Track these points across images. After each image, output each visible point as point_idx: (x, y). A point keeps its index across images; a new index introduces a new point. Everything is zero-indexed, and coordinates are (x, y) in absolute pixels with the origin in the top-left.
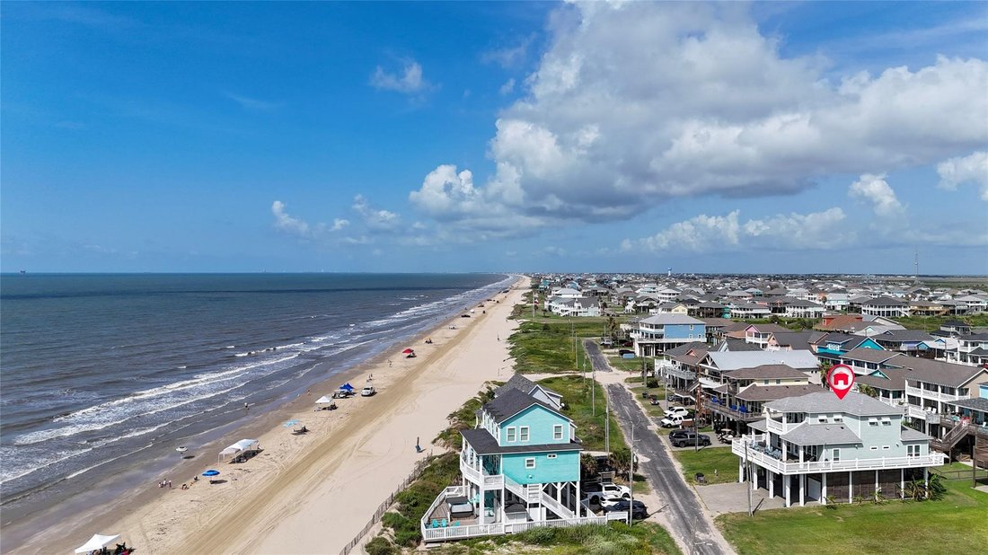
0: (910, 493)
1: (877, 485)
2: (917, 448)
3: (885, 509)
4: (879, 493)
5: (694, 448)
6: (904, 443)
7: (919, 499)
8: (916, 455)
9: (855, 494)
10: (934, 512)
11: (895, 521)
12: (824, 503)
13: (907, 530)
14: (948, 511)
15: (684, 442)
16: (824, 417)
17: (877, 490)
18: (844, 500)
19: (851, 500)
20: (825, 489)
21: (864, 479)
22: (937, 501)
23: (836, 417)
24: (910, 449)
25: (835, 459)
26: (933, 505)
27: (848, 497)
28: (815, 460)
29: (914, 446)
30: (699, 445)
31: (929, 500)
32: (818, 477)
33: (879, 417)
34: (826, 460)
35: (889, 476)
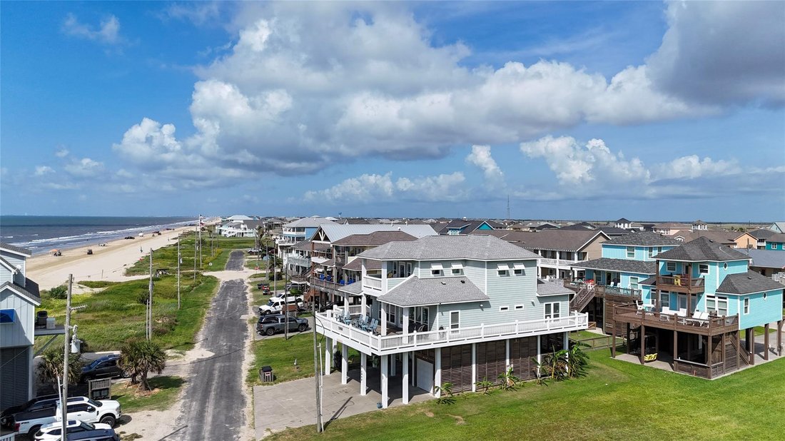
0: (548, 369)
1: (508, 361)
2: (556, 307)
3: (520, 396)
4: (511, 372)
5: (283, 335)
6: (541, 299)
7: (559, 376)
8: (555, 316)
9: (480, 377)
10: (582, 394)
11: (537, 414)
12: (438, 395)
13: (557, 429)
14: (599, 391)
15: (273, 328)
16: (439, 267)
17: (508, 369)
18: (465, 387)
19: (474, 387)
20: (438, 373)
21: (491, 352)
22: (581, 379)
23: (455, 267)
24: (548, 307)
25: (453, 327)
26: (577, 385)
27: (470, 383)
28: (425, 329)
29: (552, 304)
30: (290, 331)
31: (571, 378)
32: (428, 355)
33: (511, 263)
34: (441, 328)
35: (522, 347)
